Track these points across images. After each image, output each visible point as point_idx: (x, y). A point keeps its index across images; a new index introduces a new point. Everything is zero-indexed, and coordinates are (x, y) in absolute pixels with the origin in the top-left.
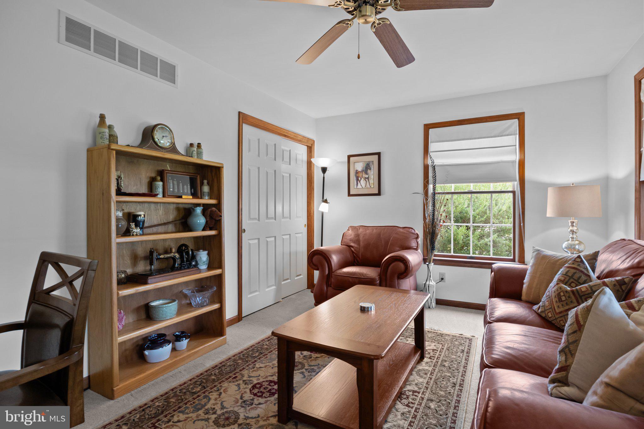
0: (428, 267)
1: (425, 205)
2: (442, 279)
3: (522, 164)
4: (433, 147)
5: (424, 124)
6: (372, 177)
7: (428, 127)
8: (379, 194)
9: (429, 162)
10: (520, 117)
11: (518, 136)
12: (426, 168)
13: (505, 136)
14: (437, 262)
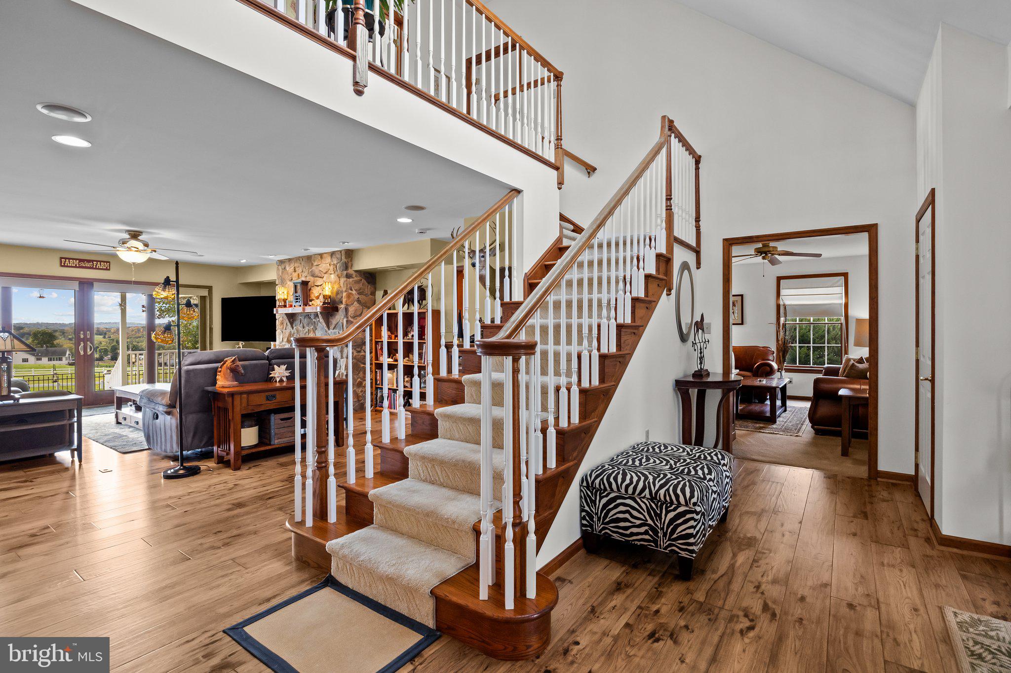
0: (781, 373)
1: (778, 332)
2: (791, 382)
3: (846, 306)
4: (783, 292)
5: (777, 277)
6: (737, 312)
7: (779, 279)
8: (742, 324)
9: (781, 303)
10: (845, 275)
11: (844, 287)
12: (778, 306)
13: (835, 287)
14: (787, 371)
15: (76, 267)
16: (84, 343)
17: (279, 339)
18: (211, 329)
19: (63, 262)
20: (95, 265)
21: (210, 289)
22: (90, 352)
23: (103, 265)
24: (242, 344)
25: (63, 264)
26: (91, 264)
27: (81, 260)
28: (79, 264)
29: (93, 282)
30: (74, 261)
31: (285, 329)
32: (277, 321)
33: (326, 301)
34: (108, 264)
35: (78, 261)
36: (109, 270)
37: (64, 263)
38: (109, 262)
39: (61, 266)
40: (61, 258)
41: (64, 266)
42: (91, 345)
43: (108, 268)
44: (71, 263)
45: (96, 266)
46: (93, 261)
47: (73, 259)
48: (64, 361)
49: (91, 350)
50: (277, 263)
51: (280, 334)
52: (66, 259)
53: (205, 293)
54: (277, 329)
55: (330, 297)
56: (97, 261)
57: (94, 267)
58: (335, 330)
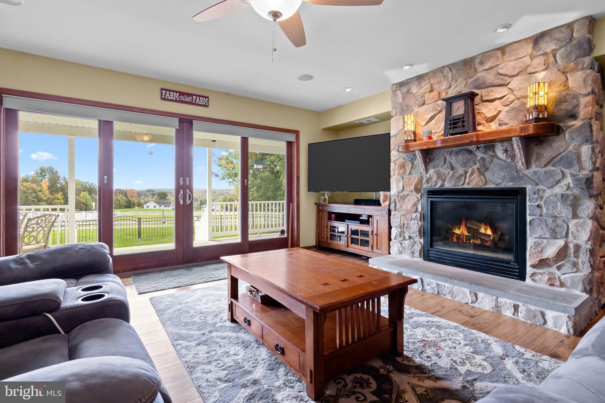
15: (176, 101)
16: (183, 191)
17: (397, 186)
18: (298, 178)
19: (164, 94)
20: (194, 99)
21: (297, 133)
22: (189, 202)
23: (202, 101)
24: (328, 195)
25: (163, 97)
26: (191, 98)
27: (181, 94)
28: (179, 98)
29: (192, 120)
30: (175, 93)
31: (410, 174)
32: (392, 164)
33: (541, 116)
34: (207, 99)
35: (178, 94)
36: (207, 106)
37: (165, 96)
38: (208, 97)
39: (162, 99)
40: (162, 89)
41: (164, 99)
42: (190, 193)
43: (207, 104)
44: (171, 95)
45: (195, 101)
46: (192, 95)
47: (174, 91)
48: (171, 208)
49: (190, 200)
50: (392, 88)
51: (398, 181)
52: (166, 90)
53: (292, 138)
54: (392, 174)
55: (546, 108)
56: (197, 96)
57: (194, 102)
58: (550, 168)
